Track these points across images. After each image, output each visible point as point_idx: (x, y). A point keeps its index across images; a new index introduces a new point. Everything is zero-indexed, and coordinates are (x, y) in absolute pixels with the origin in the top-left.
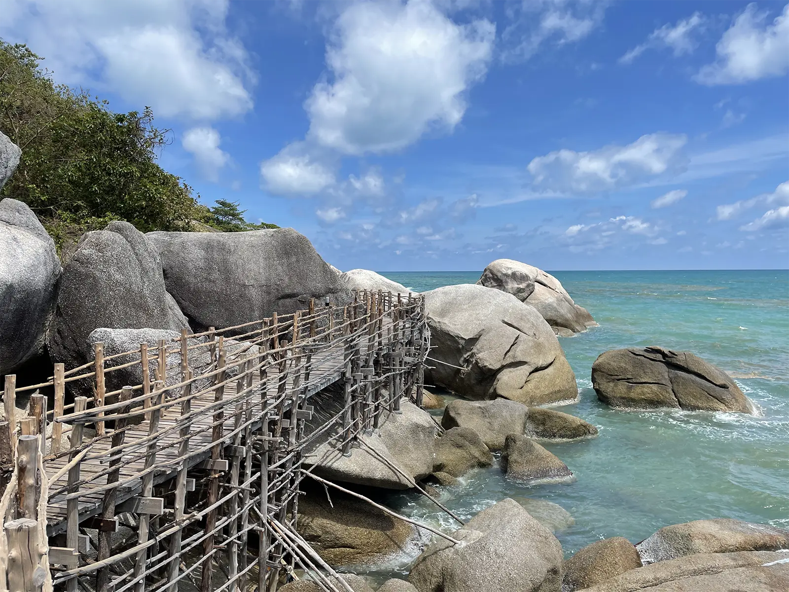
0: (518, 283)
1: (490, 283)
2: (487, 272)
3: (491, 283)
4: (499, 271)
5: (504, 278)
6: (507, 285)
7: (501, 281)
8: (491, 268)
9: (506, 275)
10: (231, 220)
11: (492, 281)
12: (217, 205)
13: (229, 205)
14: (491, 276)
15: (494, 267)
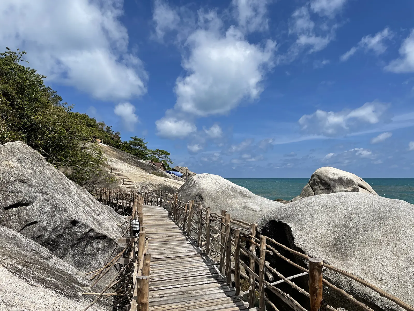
0: (345, 187)
1: (318, 186)
2: (315, 178)
3: (320, 187)
4: (326, 177)
5: (331, 183)
6: (335, 189)
7: (329, 185)
8: (318, 174)
9: (333, 180)
10: (140, 148)
11: (320, 185)
12: (132, 140)
13: (139, 140)
14: (319, 180)
15: (320, 173)
